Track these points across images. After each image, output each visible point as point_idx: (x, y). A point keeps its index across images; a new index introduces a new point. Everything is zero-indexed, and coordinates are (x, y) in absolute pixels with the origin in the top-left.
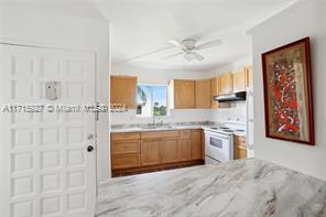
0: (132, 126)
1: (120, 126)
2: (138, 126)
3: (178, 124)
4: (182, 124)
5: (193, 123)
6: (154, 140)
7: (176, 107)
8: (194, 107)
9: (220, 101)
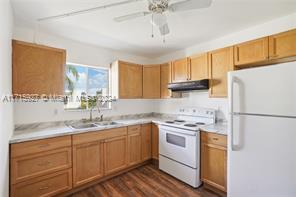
0: (58, 124)
1: (34, 127)
2: (67, 123)
3: (122, 118)
4: (127, 117)
5: (138, 116)
6: (93, 144)
7: (121, 97)
8: (142, 97)
9: (173, 90)
